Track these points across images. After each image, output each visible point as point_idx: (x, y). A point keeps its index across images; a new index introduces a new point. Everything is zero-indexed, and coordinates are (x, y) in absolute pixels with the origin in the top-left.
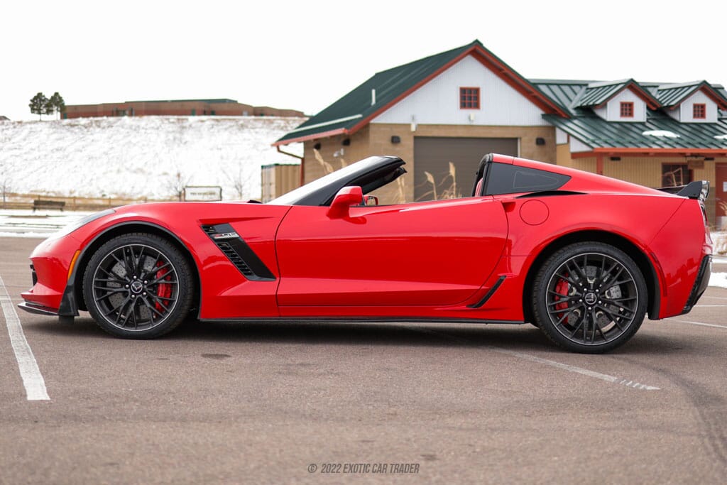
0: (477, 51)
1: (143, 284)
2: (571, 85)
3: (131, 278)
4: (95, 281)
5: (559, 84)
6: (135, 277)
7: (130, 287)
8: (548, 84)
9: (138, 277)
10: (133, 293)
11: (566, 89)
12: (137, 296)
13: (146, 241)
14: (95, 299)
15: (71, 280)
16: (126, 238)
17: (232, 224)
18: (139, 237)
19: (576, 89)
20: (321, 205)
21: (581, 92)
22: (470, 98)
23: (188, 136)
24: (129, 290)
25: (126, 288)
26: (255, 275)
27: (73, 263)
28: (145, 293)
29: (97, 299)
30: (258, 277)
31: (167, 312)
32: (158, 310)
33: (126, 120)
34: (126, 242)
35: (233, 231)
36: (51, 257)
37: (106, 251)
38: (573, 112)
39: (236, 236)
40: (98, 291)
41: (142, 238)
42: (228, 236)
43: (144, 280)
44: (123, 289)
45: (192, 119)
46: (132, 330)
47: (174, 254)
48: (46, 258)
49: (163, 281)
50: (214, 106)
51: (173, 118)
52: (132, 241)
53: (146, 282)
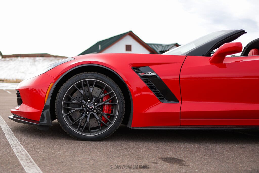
0: (131, 34)
1: (94, 105)
2: (157, 45)
3: (86, 101)
4: (64, 103)
5: (154, 45)
6: (89, 100)
7: (85, 107)
8: (151, 44)
9: (91, 100)
10: (87, 111)
11: (156, 46)
12: (90, 113)
13: (97, 77)
14: (64, 115)
15: (47, 102)
16: (84, 75)
17: (151, 67)
18: (92, 75)
19: (159, 46)
20: (203, 56)
21: (160, 47)
22: (128, 48)
23: (36, 63)
24: (85, 109)
25: (83, 108)
26: (165, 99)
27: (48, 91)
28: (95, 111)
29: (65, 115)
30: (167, 101)
31: (110, 123)
32: (104, 121)
33: (19, 59)
34: (84, 77)
35: (152, 71)
36: (32, 88)
37: (71, 84)
38: (159, 53)
39: (154, 74)
40: (65, 109)
41: (94, 75)
42: (149, 74)
43: (94, 102)
44: (81, 108)
45: (37, 58)
46: (88, 135)
47: (115, 86)
48: (28, 89)
49: (108, 103)
50: (44, 55)
51: (32, 58)
52: (88, 77)
53: (96, 103)
